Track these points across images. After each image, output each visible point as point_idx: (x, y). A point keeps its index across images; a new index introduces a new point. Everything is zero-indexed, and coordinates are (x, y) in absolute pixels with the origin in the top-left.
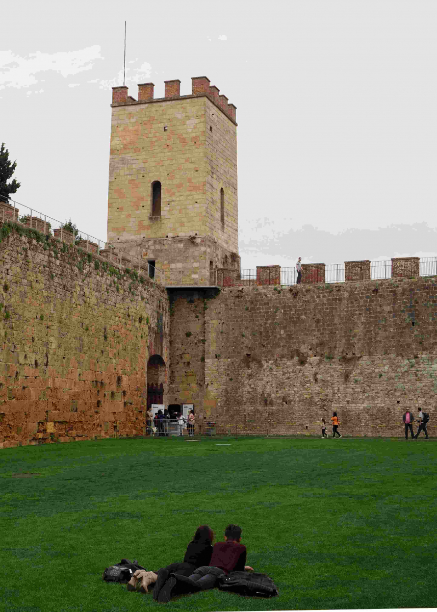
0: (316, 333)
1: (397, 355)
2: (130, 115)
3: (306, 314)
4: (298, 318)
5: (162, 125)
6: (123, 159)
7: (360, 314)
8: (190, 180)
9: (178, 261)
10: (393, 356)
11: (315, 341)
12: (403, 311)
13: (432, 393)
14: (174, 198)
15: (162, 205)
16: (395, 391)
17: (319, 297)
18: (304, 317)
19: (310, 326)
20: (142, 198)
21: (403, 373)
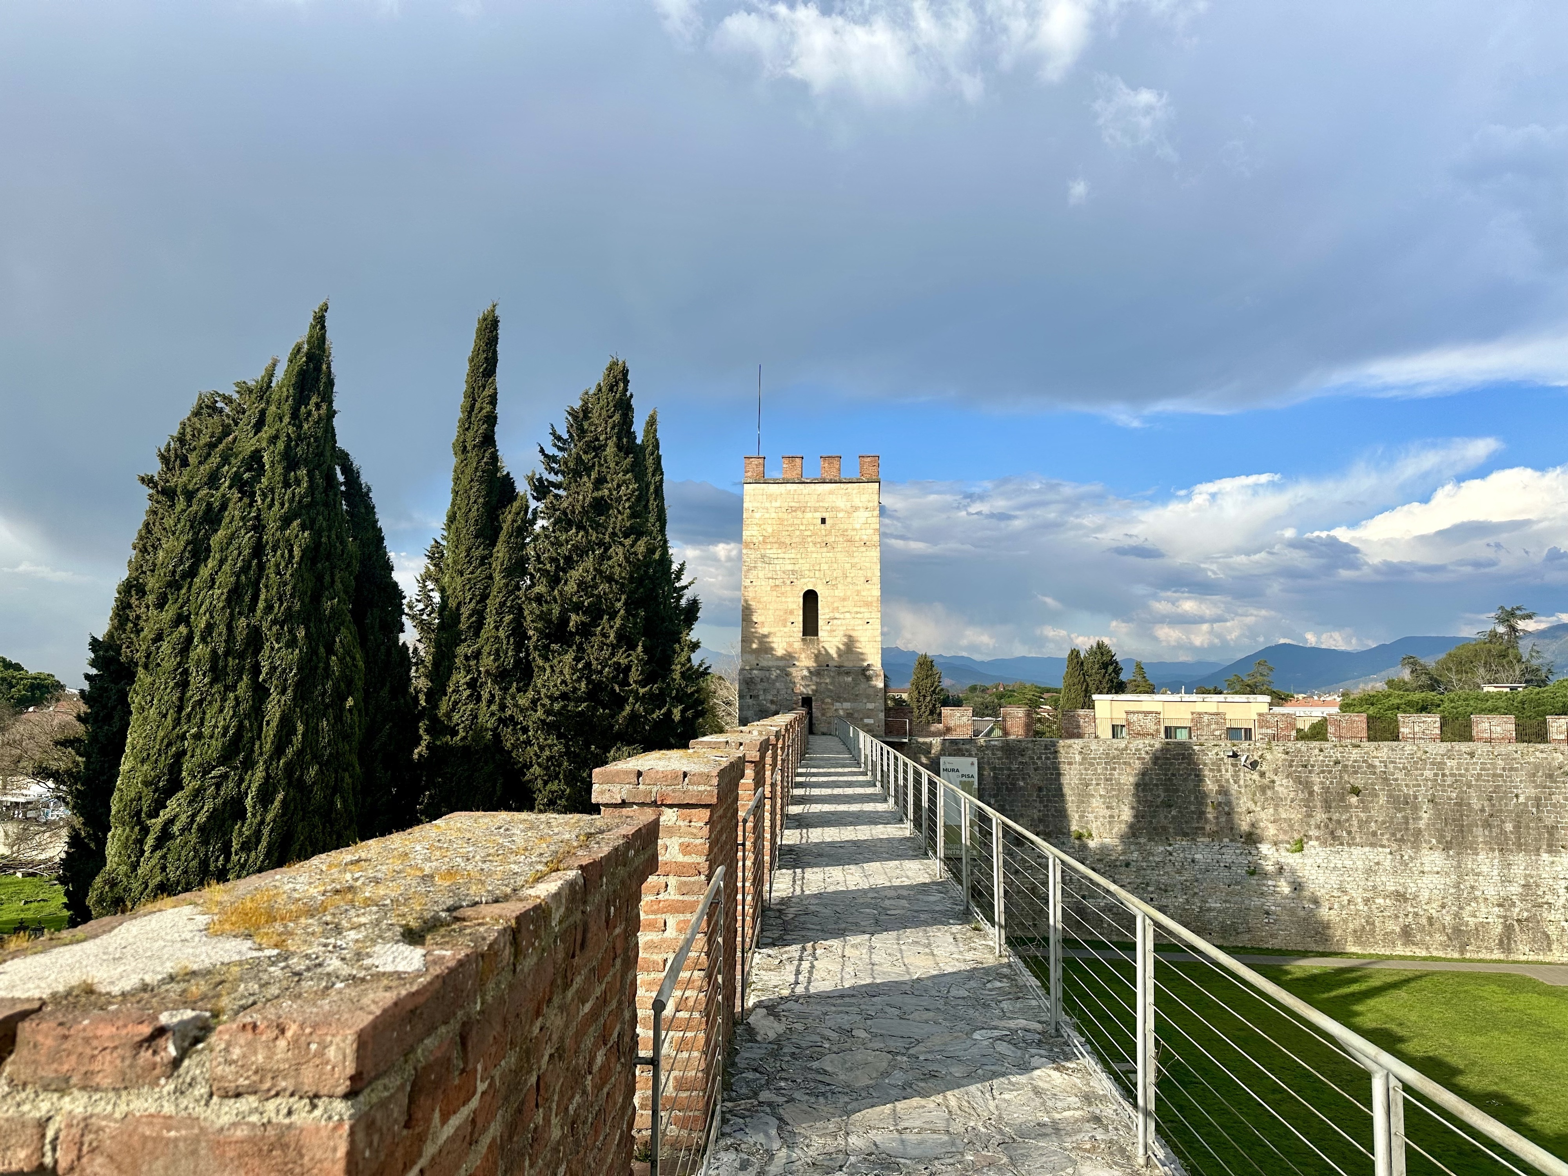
0: (1037, 805)
1: (1150, 840)
2: (771, 497)
3: (1023, 779)
4: (1014, 785)
5: (819, 516)
6: (763, 557)
7: (1098, 784)
8: (858, 593)
9: (846, 700)
10: (1142, 840)
11: (1036, 815)
12: (1156, 785)
13: (1196, 890)
14: (837, 615)
15: (821, 623)
16: (1148, 885)
17: (1040, 758)
18: (1022, 784)
19: (1030, 795)
20: (792, 612)
21: (1158, 863)
